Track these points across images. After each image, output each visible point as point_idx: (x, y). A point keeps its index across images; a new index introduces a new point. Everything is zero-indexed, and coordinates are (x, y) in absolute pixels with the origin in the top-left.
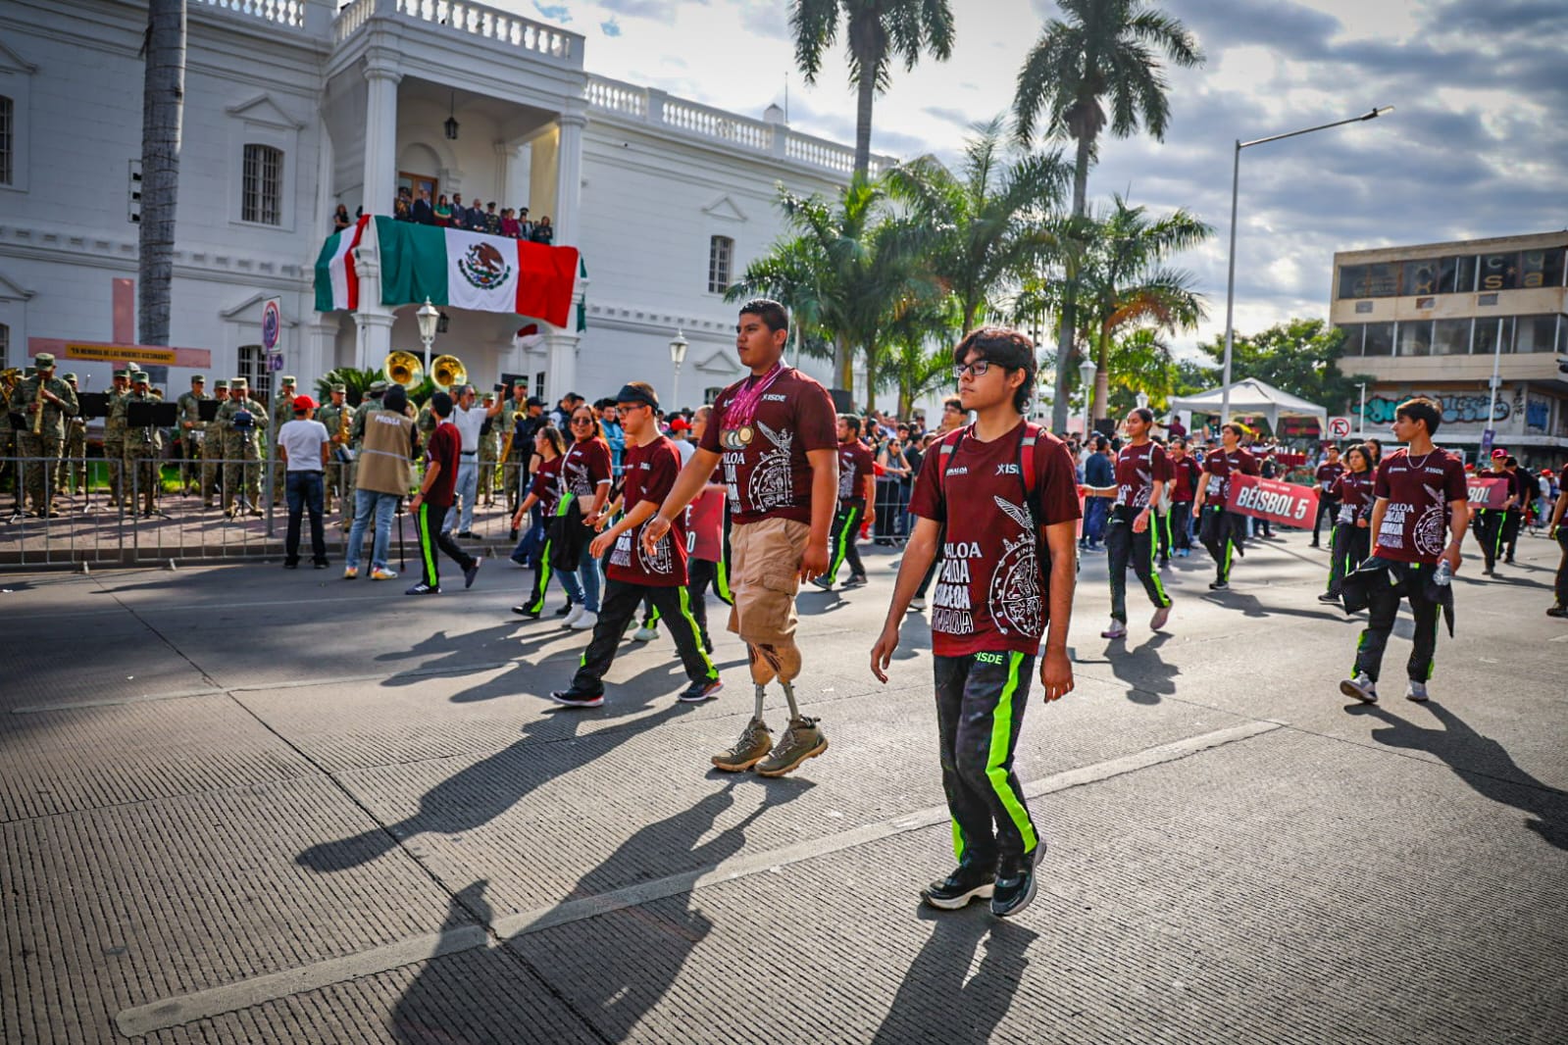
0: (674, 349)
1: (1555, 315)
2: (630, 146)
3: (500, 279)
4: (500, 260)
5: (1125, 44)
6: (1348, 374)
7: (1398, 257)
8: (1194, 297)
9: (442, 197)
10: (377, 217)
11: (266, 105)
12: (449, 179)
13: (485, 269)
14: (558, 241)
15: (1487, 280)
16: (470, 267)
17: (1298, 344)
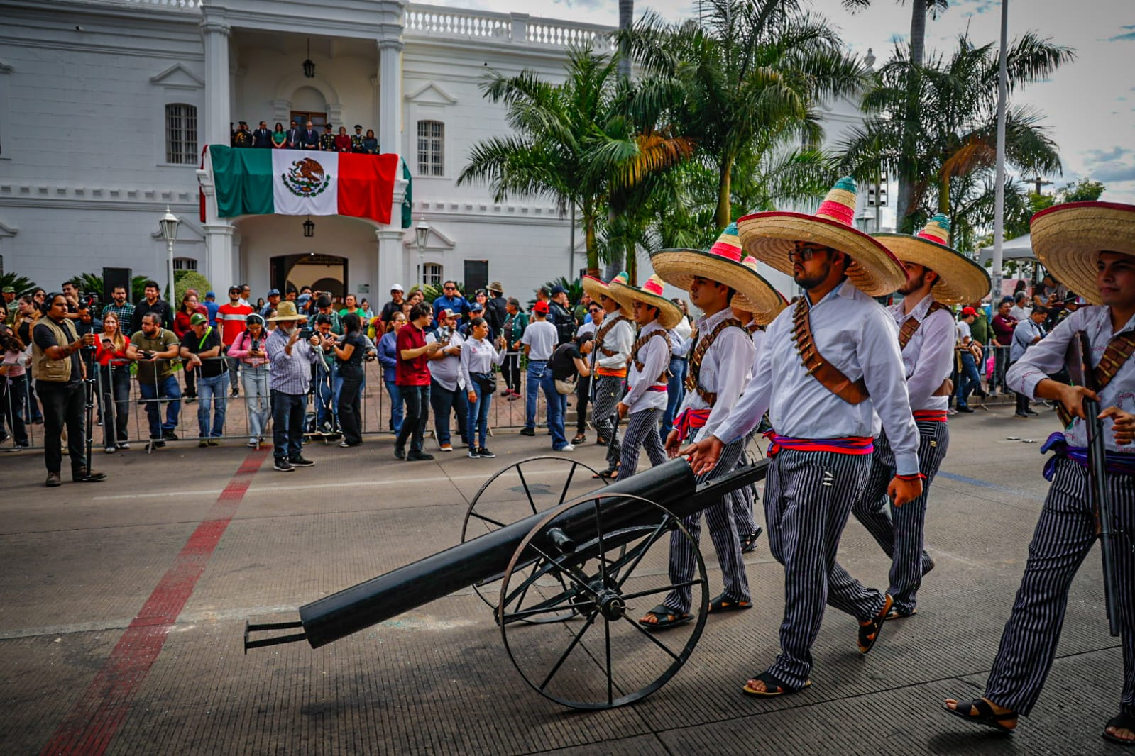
3: (321, 187)
10: (212, 148)
11: (179, 72)
16: (292, 179)
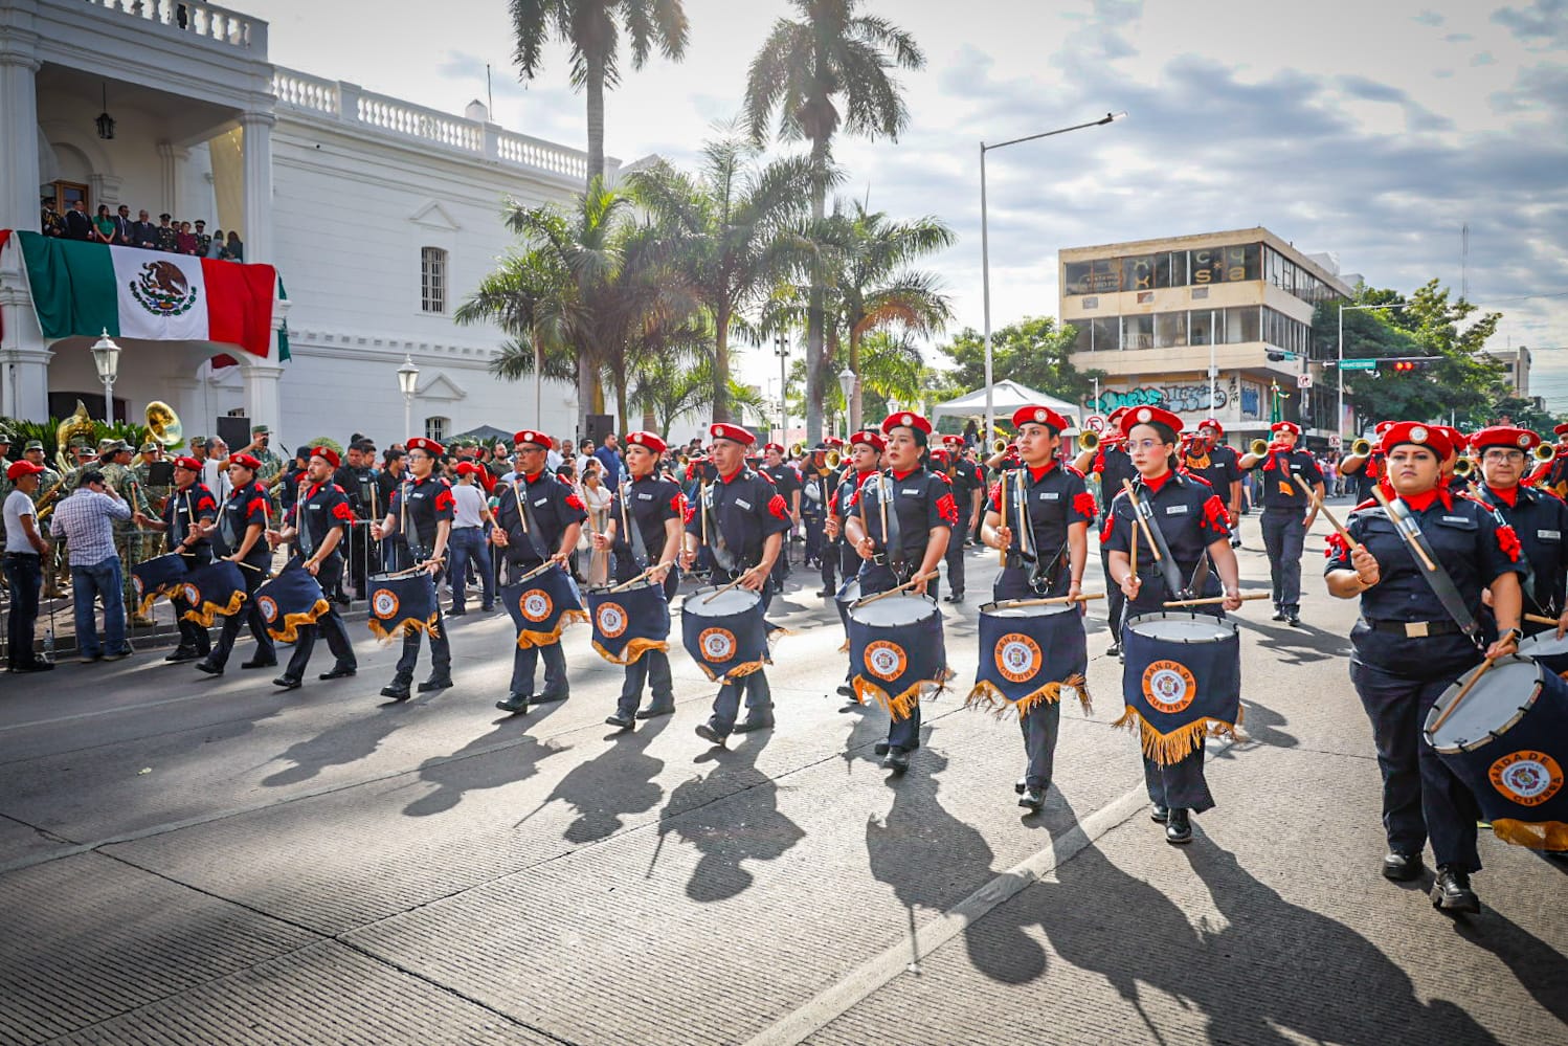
0: (403, 378)
1: (1258, 306)
2: (323, 147)
3: (186, 302)
4: (182, 280)
5: (855, 42)
6: (1081, 369)
7: (1117, 254)
8: (942, 299)
9: (102, 208)
10: (19, 232)
12: (103, 186)
14: (251, 258)
15: (1197, 275)
16: (144, 289)
17: (1033, 342)
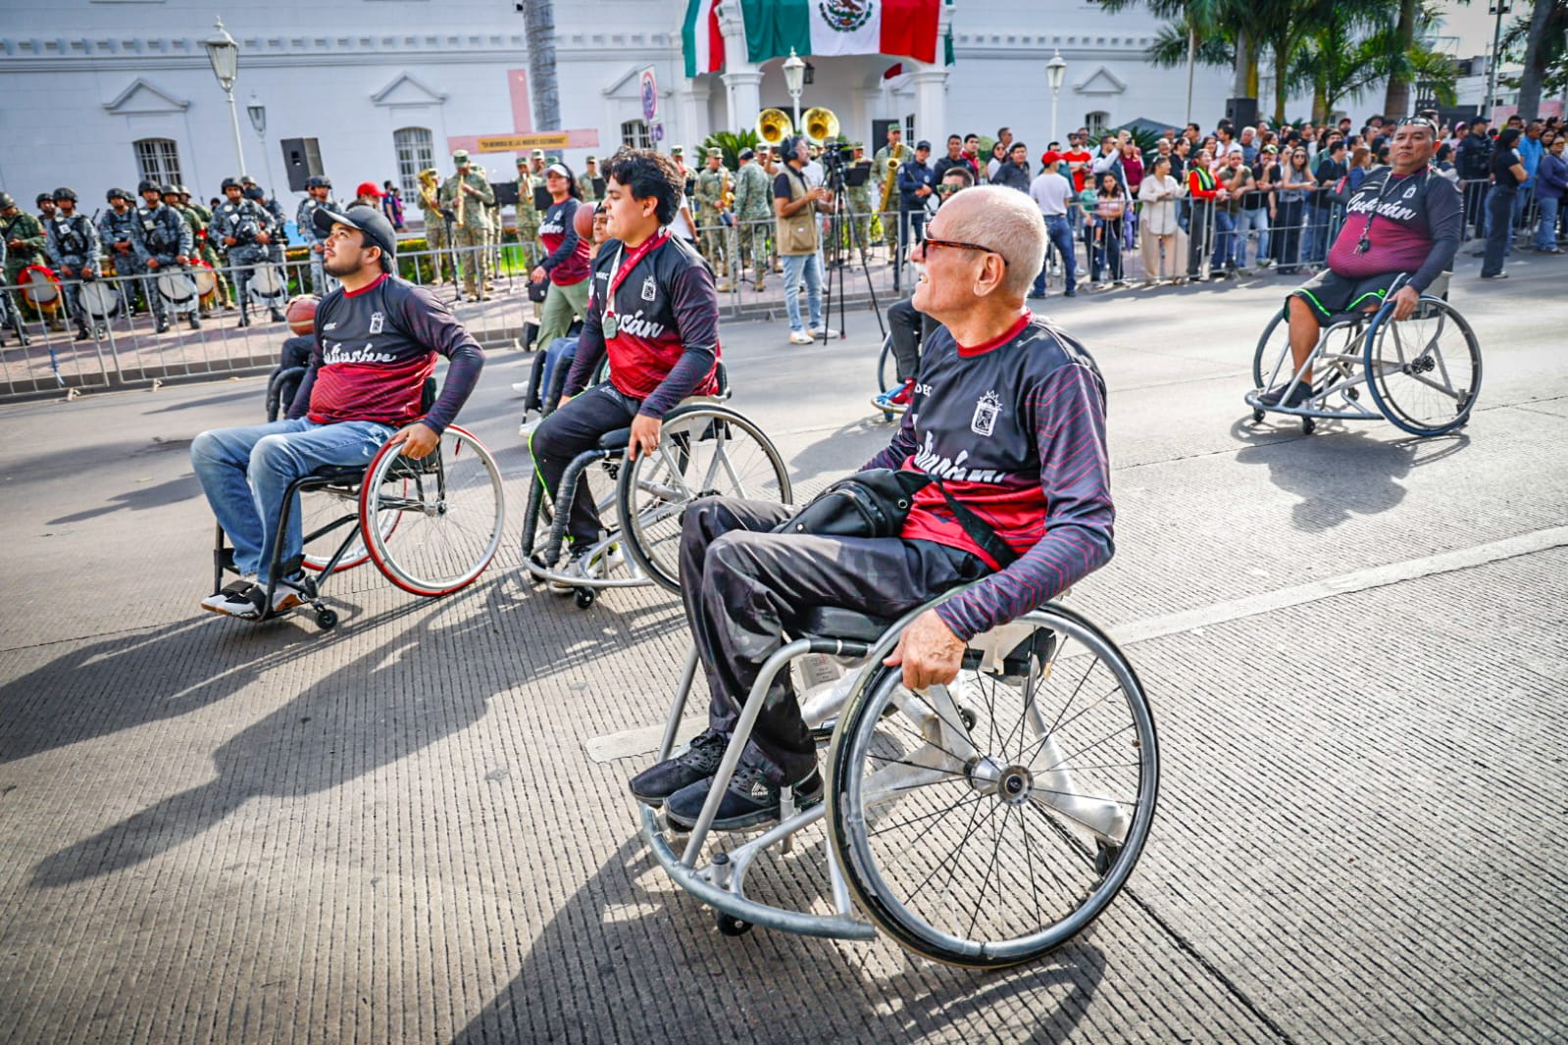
0: (1051, 72)
3: (863, 17)
13: (847, 10)
